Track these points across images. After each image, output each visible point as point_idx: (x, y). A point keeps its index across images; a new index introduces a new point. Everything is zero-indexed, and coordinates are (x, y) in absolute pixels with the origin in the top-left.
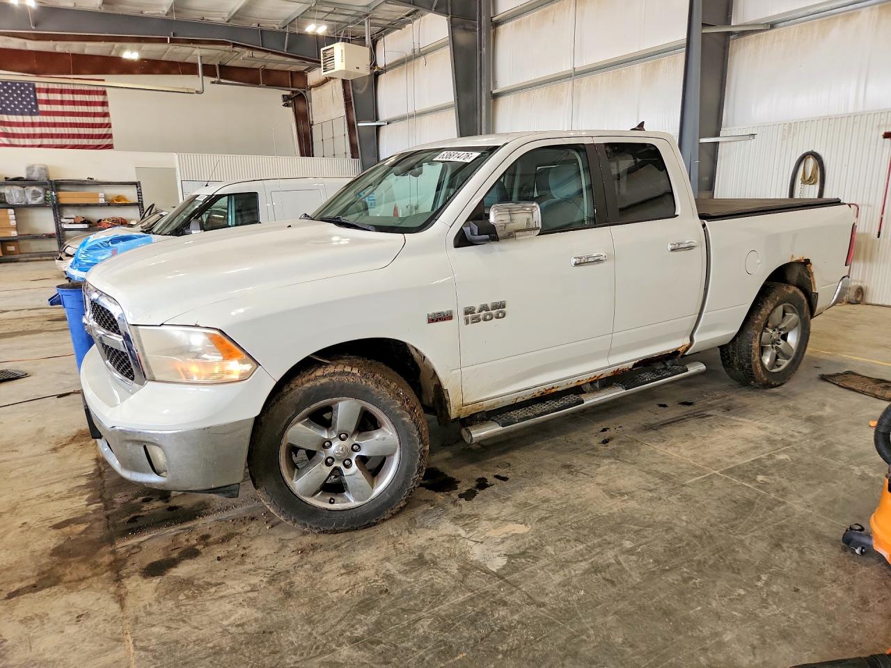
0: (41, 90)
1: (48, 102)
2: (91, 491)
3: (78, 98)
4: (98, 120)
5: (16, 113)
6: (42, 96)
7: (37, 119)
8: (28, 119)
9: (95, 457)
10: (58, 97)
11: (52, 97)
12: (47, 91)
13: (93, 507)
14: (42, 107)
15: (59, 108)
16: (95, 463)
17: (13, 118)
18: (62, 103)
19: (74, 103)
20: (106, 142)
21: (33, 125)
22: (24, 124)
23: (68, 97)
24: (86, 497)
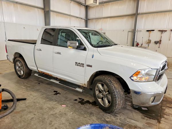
2: (164, 112)
9: (160, 124)
13: (164, 108)
16: (161, 121)
24: (165, 111)
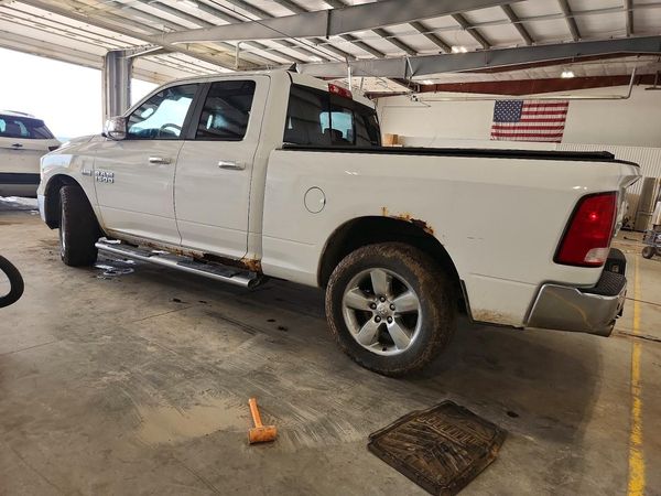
0: (526, 106)
1: (528, 113)
3: (548, 109)
4: (556, 124)
5: (506, 121)
6: (526, 109)
7: (518, 124)
8: (513, 124)
10: (535, 109)
11: (532, 109)
12: (530, 106)
14: (523, 117)
15: (534, 117)
17: (505, 124)
18: (536, 113)
19: (543, 113)
20: (558, 139)
21: (514, 128)
22: (509, 128)
23: (541, 109)
